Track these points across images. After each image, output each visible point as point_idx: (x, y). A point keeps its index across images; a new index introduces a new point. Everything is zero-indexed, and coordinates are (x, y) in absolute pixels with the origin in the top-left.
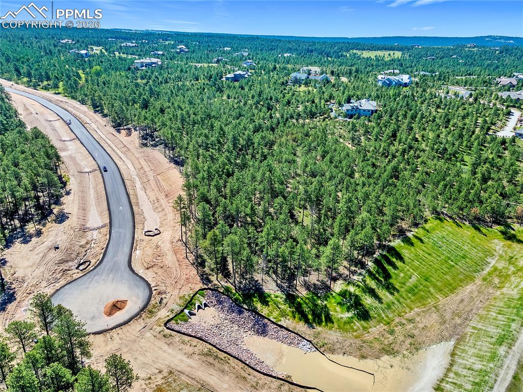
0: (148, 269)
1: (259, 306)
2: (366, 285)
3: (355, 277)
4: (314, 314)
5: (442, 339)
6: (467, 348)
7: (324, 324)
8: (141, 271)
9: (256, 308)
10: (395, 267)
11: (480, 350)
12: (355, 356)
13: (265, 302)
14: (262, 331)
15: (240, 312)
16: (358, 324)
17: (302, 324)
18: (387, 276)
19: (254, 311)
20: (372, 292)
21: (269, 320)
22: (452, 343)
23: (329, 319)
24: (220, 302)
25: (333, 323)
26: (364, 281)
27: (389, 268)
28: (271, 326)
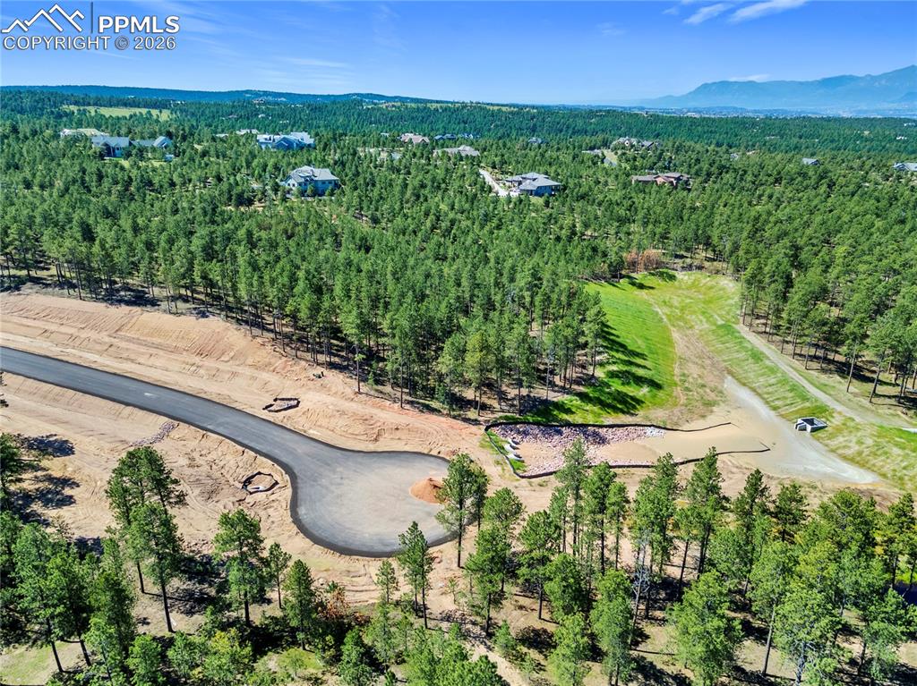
0: (376, 440)
1: (565, 417)
2: (619, 359)
3: (598, 358)
4: (620, 402)
5: (722, 380)
6: (744, 375)
7: (638, 407)
9: (566, 420)
10: (618, 337)
11: (754, 371)
12: (697, 419)
13: (569, 411)
14: (602, 441)
15: (560, 433)
16: (661, 394)
17: (621, 415)
18: (623, 346)
19: (568, 424)
20: (631, 363)
21: (594, 426)
22: (730, 377)
23: (639, 402)
24: (525, 433)
25: (643, 402)
26: (613, 356)
27: (612, 337)
28: (602, 431)
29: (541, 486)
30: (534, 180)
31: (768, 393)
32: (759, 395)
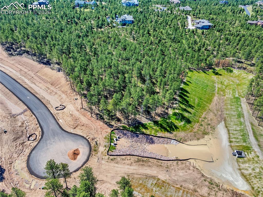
0: (75, 128)
1: (144, 130)
2: (181, 108)
3: (175, 105)
4: (169, 127)
5: (219, 122)
6: (229, 123)
7: (175, 130)
8: (72, 131)
9: (143, 132)
10: (188, 97)
11: (234, 122)
12: (195, 140)
13: (146, 128)
14: (152, 142)
15: (137, 136)
16: (188, 126)
17: (166, 133)
18: (187, 102)
19: (143, 134)
20: (185, 110)
21: (152, 136)
22: (223, 122)
23: (176, 128)
24: (125, 134)
25: (178, 128)
26: (180, 106)
27: (185, 97)
28: (155, 138)
29: (112, 160)
30: (203, 22)
31: (233, 134)
32: (229, 133)
